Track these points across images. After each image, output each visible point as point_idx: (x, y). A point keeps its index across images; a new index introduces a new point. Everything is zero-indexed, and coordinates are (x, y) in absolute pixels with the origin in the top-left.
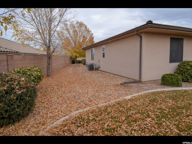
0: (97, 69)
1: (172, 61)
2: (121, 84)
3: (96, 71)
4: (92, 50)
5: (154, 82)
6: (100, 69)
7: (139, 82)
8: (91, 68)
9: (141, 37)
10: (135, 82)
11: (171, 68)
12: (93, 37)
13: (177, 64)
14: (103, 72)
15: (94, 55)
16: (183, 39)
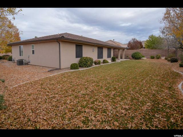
0: (27, 64)
1: (77, 57)
2: (48, 71)
3: (26, 65)
4: (20, 47)
5: (67, 68)
6: (31, 63)
7: (60, 69)
8: (21, 63)
9: (59, 44)
10: (57, 69)
11: (76, 61)
12: (19, 33)
13: (80, 58)
14: (33, 66)
15: (22, 52)
16: (82, 46)
